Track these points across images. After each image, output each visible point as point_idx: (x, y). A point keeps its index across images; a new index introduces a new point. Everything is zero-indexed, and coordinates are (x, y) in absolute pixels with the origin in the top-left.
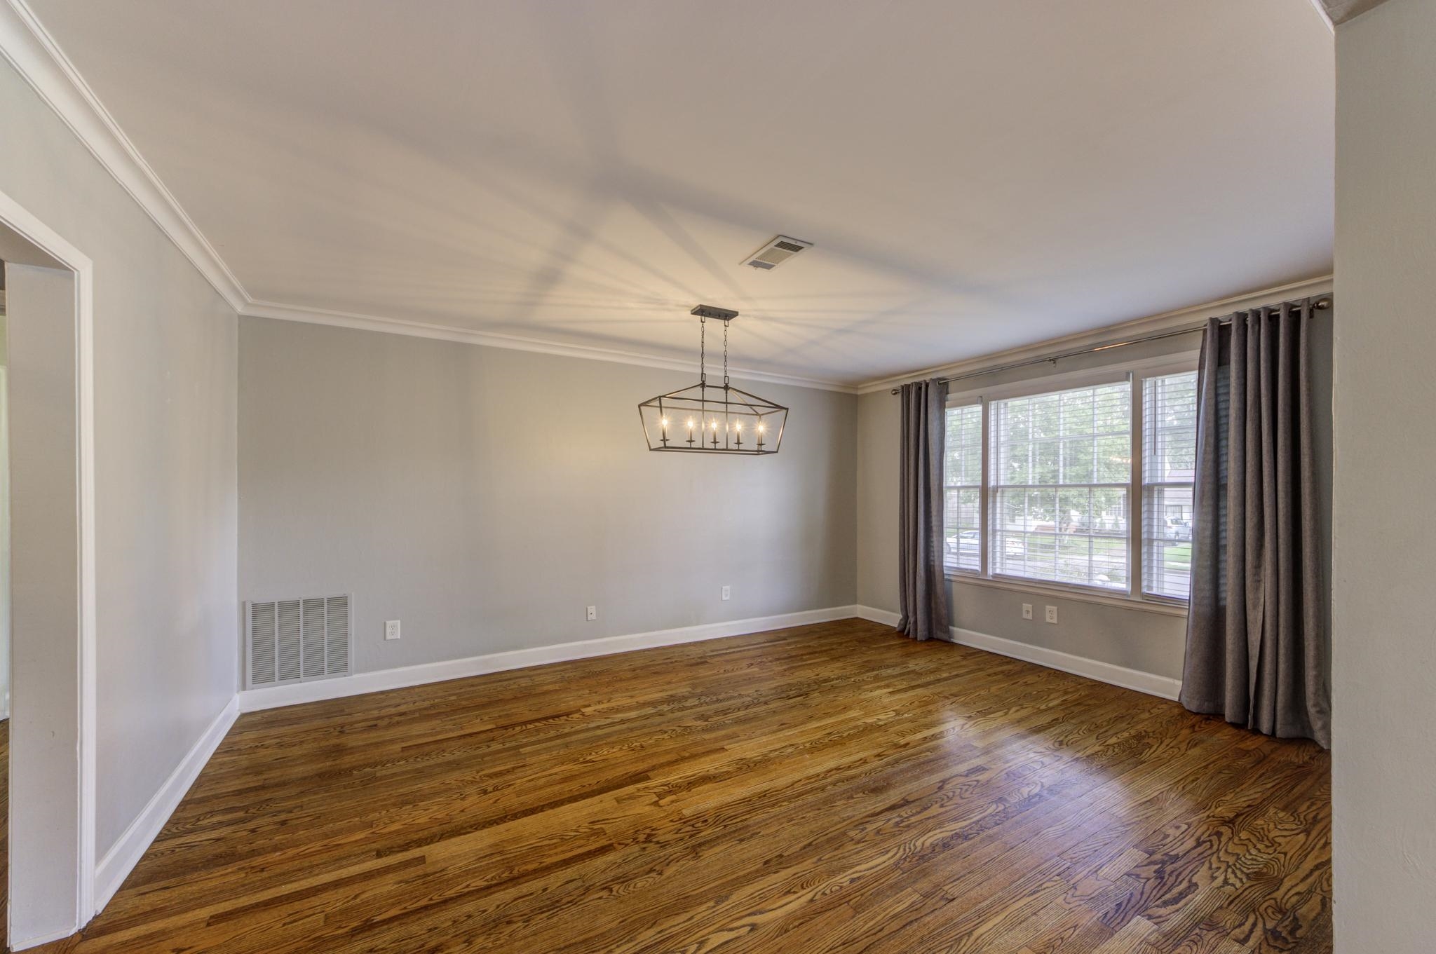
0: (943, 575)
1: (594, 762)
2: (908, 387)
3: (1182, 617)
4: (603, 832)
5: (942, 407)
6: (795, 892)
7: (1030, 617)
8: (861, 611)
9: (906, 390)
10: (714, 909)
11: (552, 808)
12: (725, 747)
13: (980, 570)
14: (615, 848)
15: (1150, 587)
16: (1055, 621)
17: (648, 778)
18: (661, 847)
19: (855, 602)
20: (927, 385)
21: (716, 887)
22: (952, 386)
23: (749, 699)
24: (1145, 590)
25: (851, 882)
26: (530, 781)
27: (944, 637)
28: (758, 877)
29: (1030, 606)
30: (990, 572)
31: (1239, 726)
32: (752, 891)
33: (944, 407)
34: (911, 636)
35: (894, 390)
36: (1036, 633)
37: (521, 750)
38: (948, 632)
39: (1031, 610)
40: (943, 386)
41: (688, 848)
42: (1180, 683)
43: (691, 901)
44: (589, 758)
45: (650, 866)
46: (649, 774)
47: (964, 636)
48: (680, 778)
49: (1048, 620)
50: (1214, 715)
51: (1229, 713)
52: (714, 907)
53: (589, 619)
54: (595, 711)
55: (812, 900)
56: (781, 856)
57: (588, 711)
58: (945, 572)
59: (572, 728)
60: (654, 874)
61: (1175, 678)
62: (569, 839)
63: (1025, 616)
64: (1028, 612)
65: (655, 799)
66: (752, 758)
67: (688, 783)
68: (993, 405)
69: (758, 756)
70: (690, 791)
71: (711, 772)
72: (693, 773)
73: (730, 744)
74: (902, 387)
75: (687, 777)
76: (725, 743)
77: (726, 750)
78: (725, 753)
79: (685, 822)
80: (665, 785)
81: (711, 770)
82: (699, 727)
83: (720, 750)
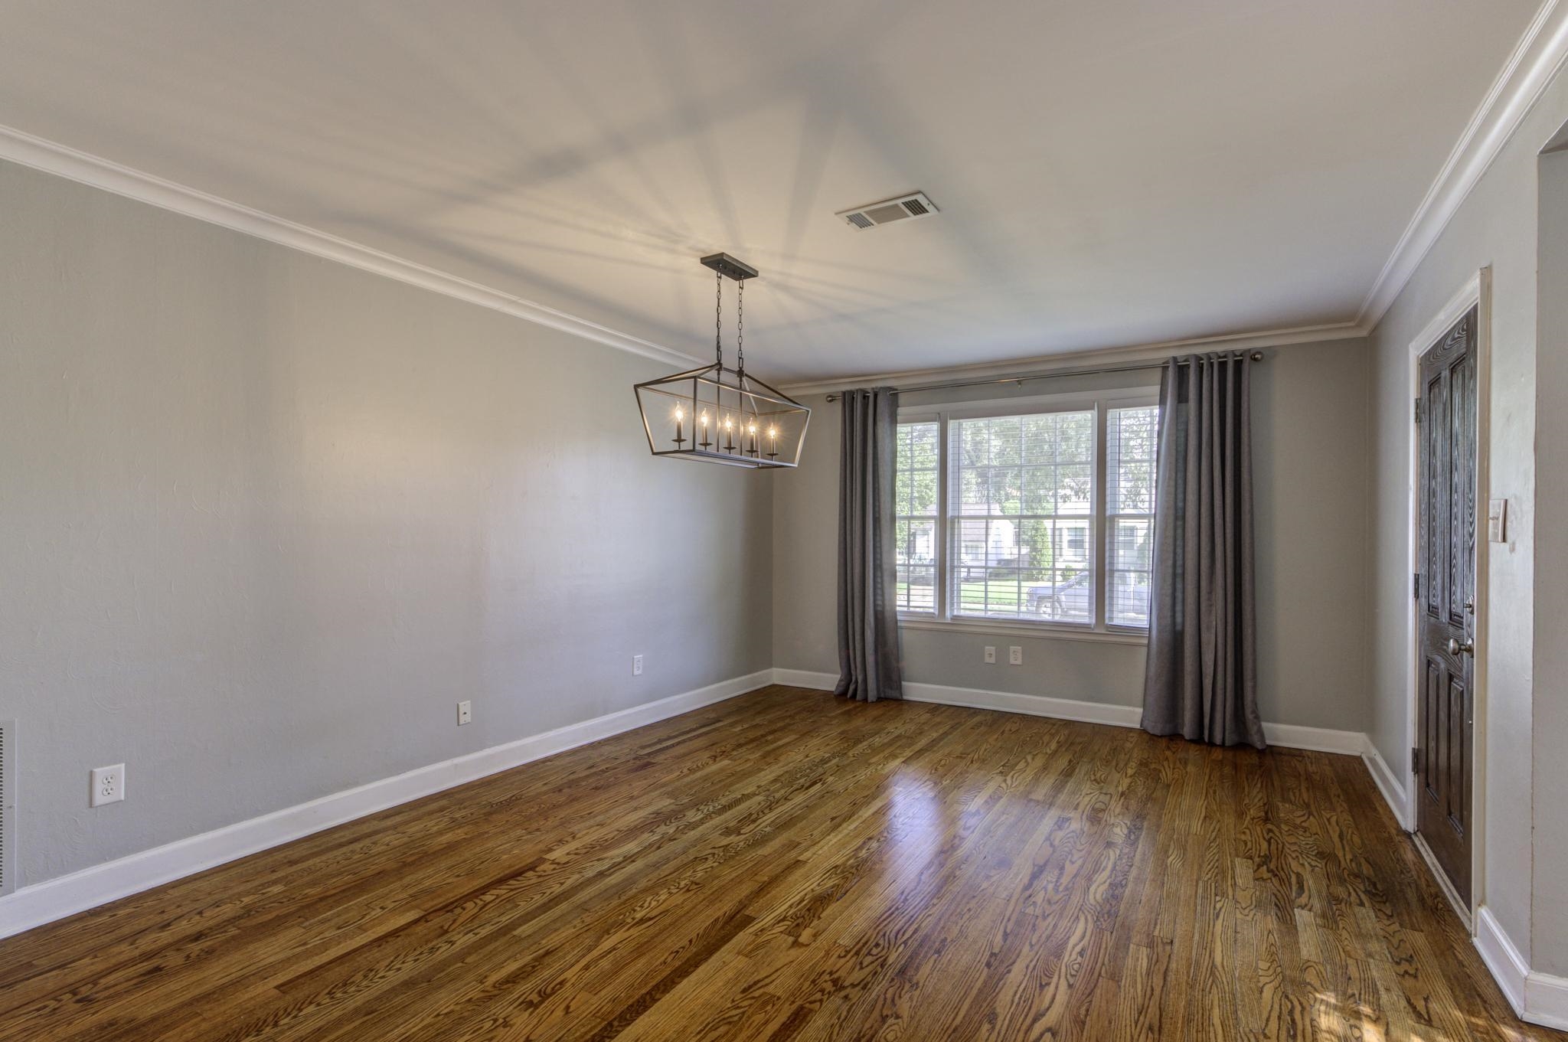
0: (896, 621)
1: (651, 919)
2: (852, 393)
3: (1141, 645)
4: (773, 1000)
5: (894, 421)
6: (1048, 984)
7: (993, 660)
8: (778, 676)
9: (848, 398)
10: (996, 1031)
11: (666, 991)
12: (800, 858)
13: (937, 613)
14: (811, 1010)
15: (1111, 618)
16: (1019, 662)
17: (749, 920)
18: (864, 988)
19: (770, 666)
20: (876, 396)
21: (971, 1007)
22: (902, 398)
23: (760, 798)
24: (1107, 621)
25: (1082, 956)
26: (586, 968)
27: (894, 694)
28: (997, 983)
29: (994, 648)
30: (948, 614)
31: (1198, 740)
32: (1009, 998)
33: (896, 423)
34: (859, 697)
35: (830, 396)
36: (997, 679)
37: (515, 933)
38: (900, 688)
39: (994, 653)
40: (893, 395)
41: (893, 980)
42: (1140, 710)
43: (964, 1032)
44: (638, 916)
45: (876, 1014)
46: (747, 912)
47: (917, 690)
48: (791, 906)
49: (1012, 661)
50: (1174, 737)
51: (1187, 731)
52: (993, 1028)
53: (461, 722)
54: (568, 854)
55: (1070, 986)
56: (993, 955)
57: (558, 854)
58: (899, 618)
59: (562, 884)
60: (891, 1021)
61: (1135, 706)
62: (740, 1019)
63: (987, 660)
64: (991, 655)
65: (791, 939)
66: (844, 863)
67: (809, 910)
68: (952, 424)
69: (848, 860)
70: (819, 918)
71: (818, 890)
72: (798, 897)
73: (801, 854)
74: (844, 393)
75: (798, 904)
76: (793, 854)
77: (805, 862)
78: (808, 866)
79: (857, 953)
80: (784, 920)
81: (817, 888)
82: (742, 843)
83: (797, 863)
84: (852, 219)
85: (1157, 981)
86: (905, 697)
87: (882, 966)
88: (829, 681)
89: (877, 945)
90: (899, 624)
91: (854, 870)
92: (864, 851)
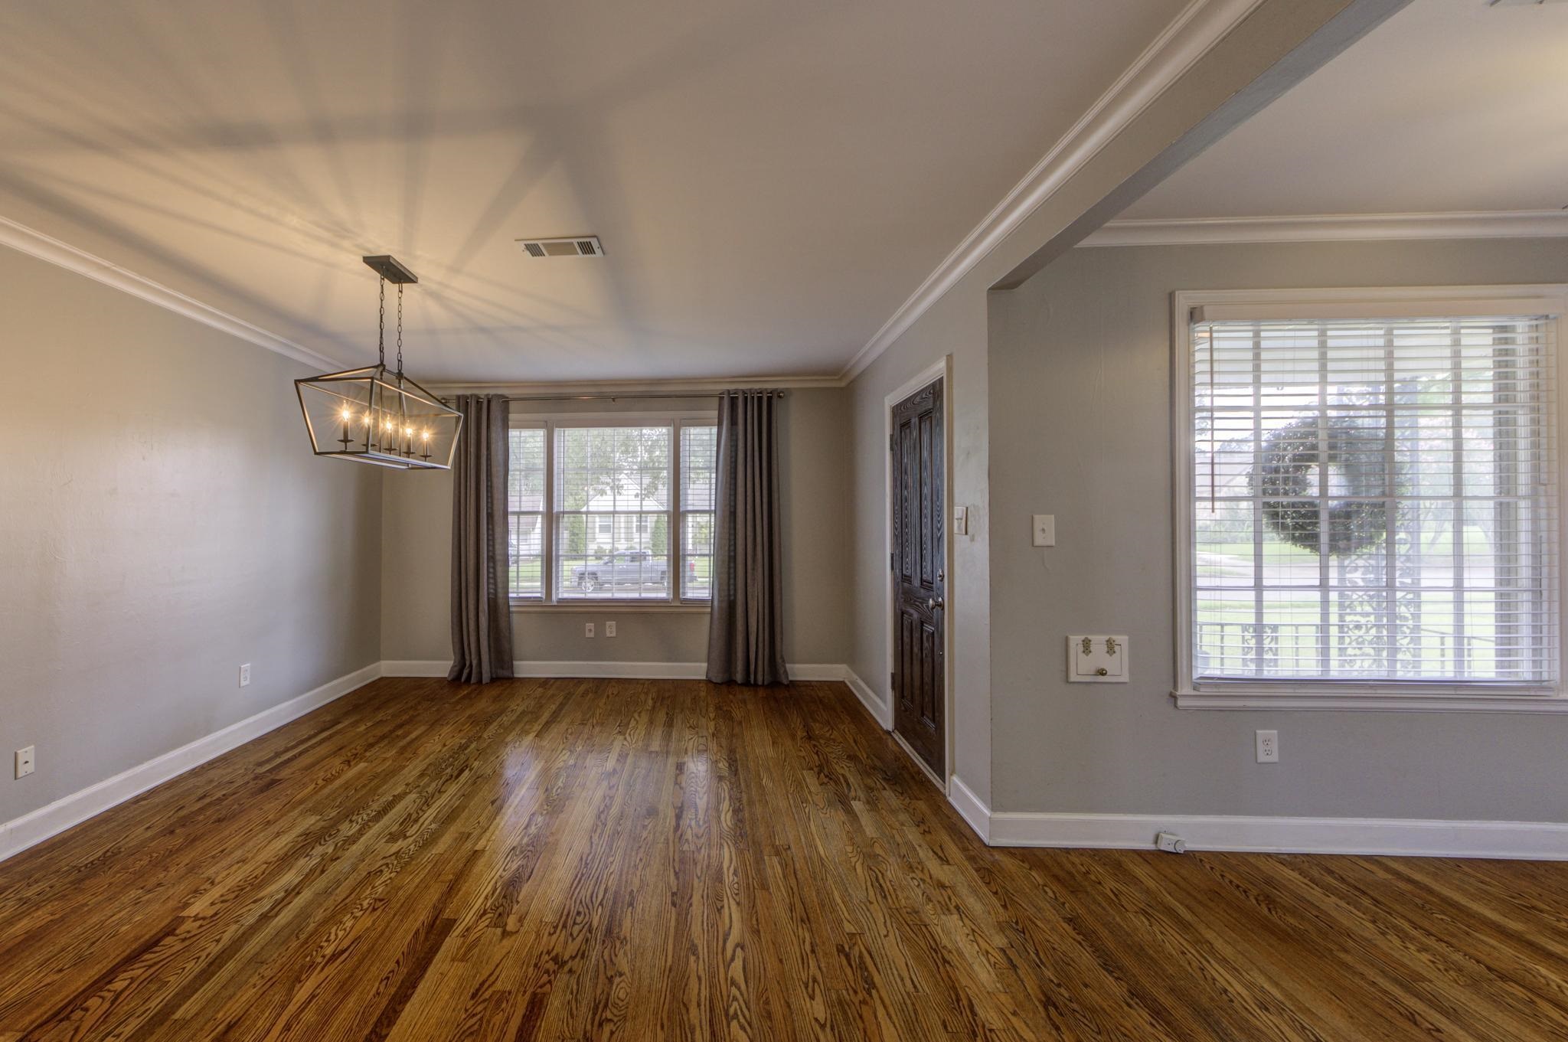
0: (509, 607)
1: (343, 952)
2: (466, 397)
3: (704, 613)
4: (503, 997)
5: (506, 427)
6: (722, 907)
7: (592, 635)
8: (388, 668)
9: (463, 403)
10: (701, 959)
11: (391, 1023)
12: (476, 848)
13: (544, 597)
14: (544, 994)
15: (684, 593)
16: (614, 635)
17: (450, 924)
18: (582, 957)
19: (379, 659)
20: (489, 402)
21: (674, 946)
22: (512, 405)
24: (681, 596)
25: (736, 876)
26: (288, 1027)
27: (506, 673)
28: (686, 918)
29: (593, 625)
30: (554, 598)
31: (746, 683)
32: (699, 928)
34: (473, 680)
35: (444, 398)
36: (598, 650)
37: (177, 1015)
38: (511, 667)
39: (593, 629)
40: (505, 401)
41: (604, 941)
42: (705, 665)
43: (678, 969)
44: (329, 951)
45: (602, 977)
46: (445, 916)
47: (527, 668)
48: (486, 898)
49: (608, 635)
50: (730, 683)
51: (739, 677)
52: (698, 958)
53: (21, 774)
54: (212, 904)
55: (738, 904)
56: (674, 894)
57: (199, 907)
58: (511, 604)
59: (218, 941)
60: (617, 980)
61: (701, 662)
62: (481, 1026)
63: (588, 635)
64: (590, 630)
65: (499, 931)
66: (520, 844)
67: (505, 897)
68: (557, 432)
69: (522, 839)
70: (518, 902)
71: (507, 875)
72: (489, 888)
73: (476, 844)
74: (459, 397)
75: (493, 894)
76: (468, 845)
77: (483, 851)
78: (487, 854)
79: (564, 926)
80: (485, 913)
81: (504, 874)
82: (412, 847)
83: (475, 855)
84: (528, 247)
85: (793, 883)
86: (516, 675)
87: (590, 931)
88: (441, 668)
89: (579, 913)
90: (511, 609)
91: (531, 848)
92: (533, 827)
